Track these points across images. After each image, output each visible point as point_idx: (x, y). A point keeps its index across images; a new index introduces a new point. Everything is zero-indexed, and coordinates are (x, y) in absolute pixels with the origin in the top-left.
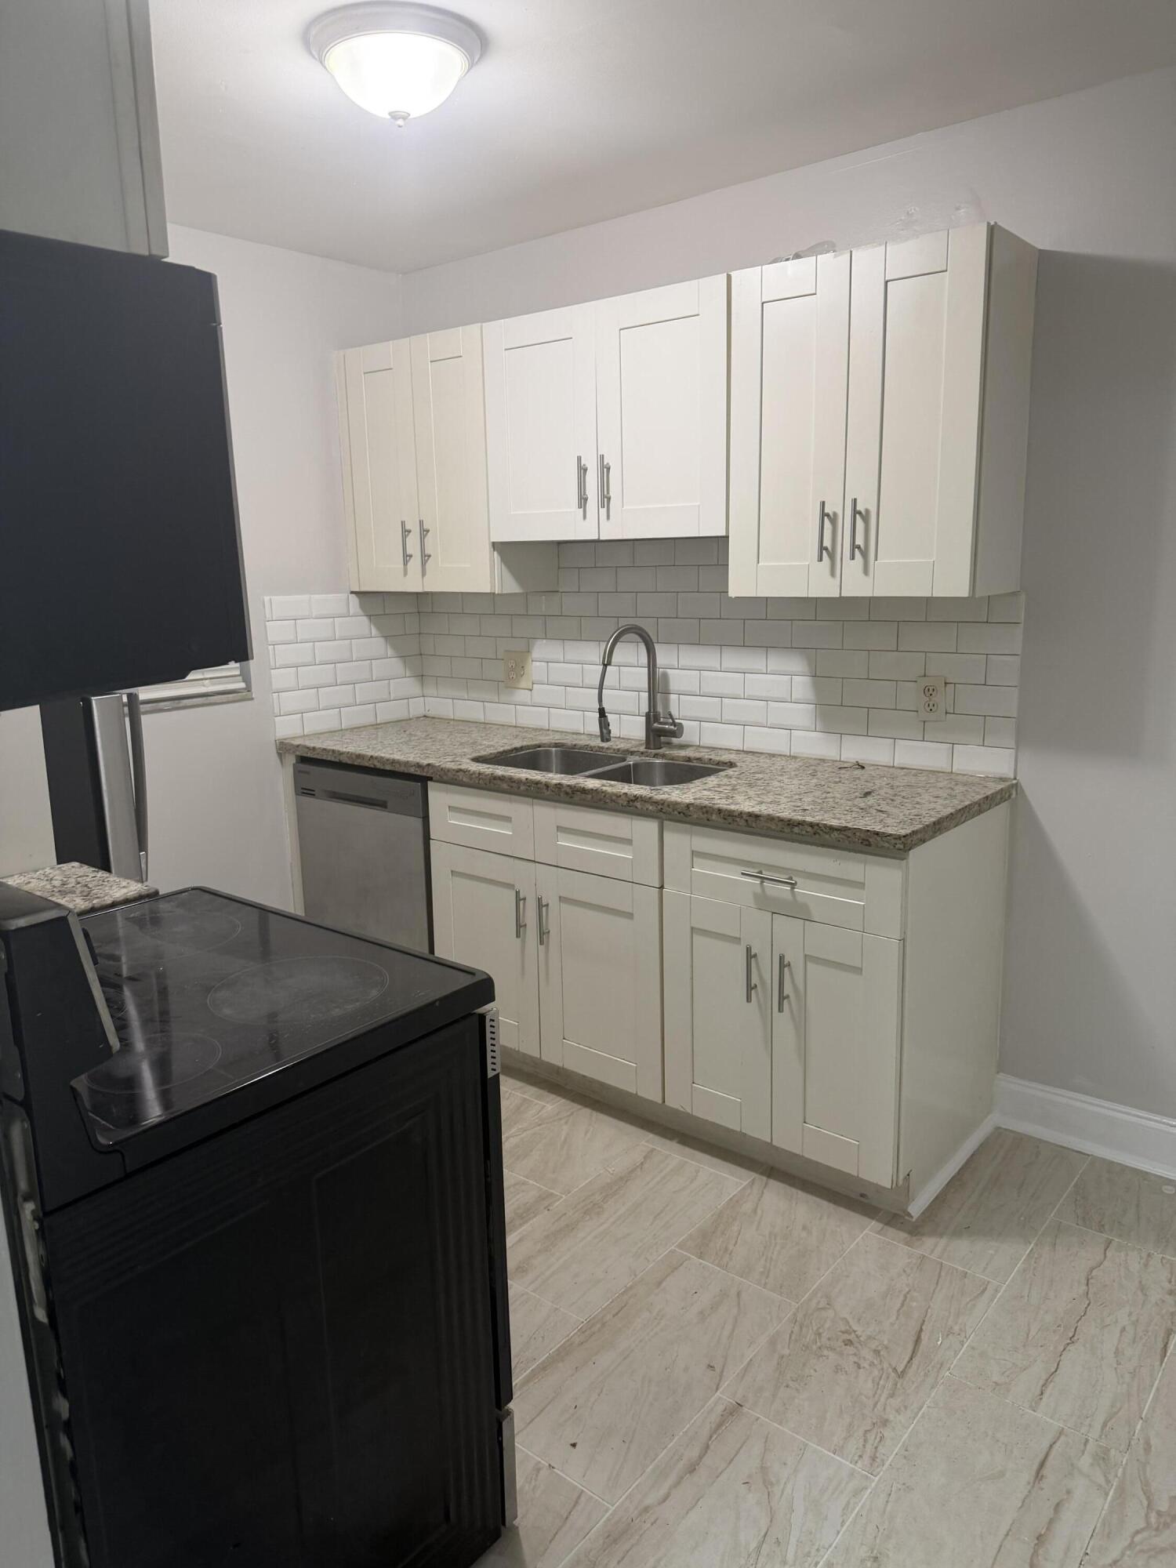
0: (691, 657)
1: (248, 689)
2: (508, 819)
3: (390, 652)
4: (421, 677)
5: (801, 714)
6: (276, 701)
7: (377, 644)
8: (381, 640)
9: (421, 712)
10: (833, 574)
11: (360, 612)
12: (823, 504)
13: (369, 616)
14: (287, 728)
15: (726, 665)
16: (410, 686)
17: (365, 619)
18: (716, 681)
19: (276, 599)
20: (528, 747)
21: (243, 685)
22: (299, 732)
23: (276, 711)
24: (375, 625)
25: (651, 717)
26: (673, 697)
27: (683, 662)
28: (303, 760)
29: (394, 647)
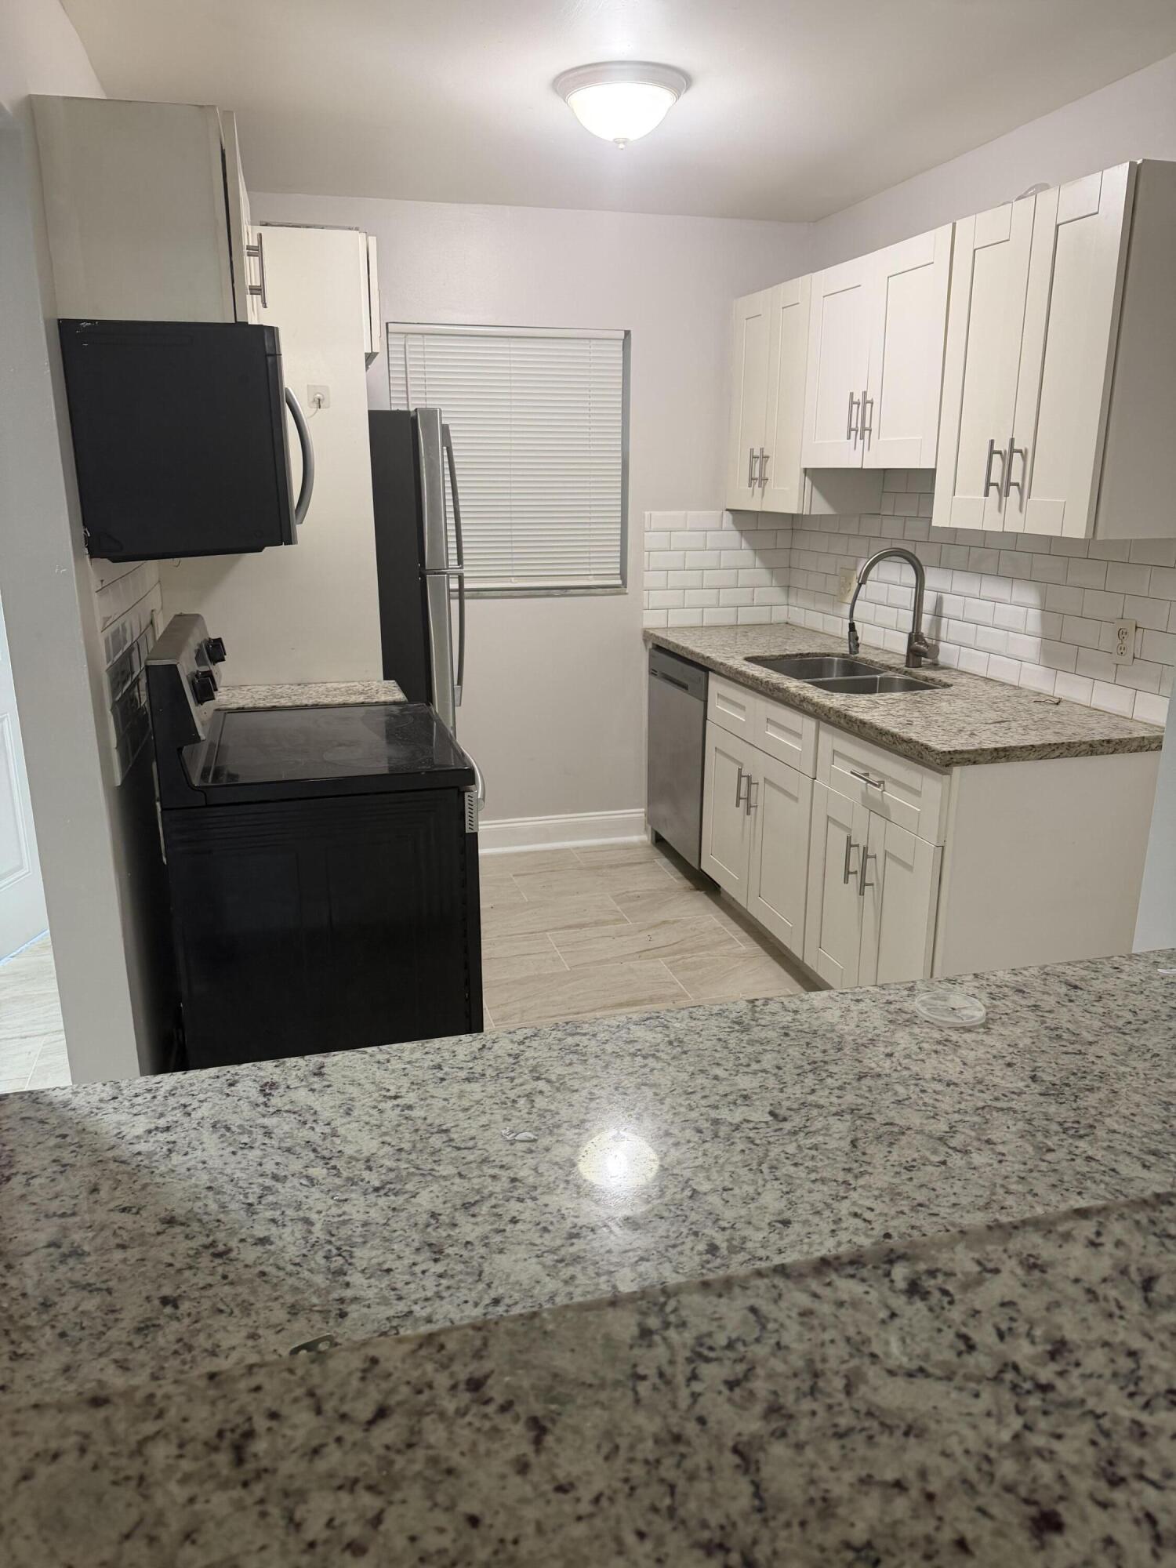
0: (962, 583)
1: (625, 584)
2: (743, 708)
3: (758, 563)
4: (787, 588)
5: (1029, 646)
6: (646, 598)
7: (746, 556)
8: (750, 553)
9: (783, 619)
10: (1000, 510)
11: (732, 526)
12: (992, 442)
13: (741, 531)
14: (653, 621)
15: (985, 593)
16: (776, 594)
17: (737, 534)
18: (979, 609)
19: (656, 514)
20: (815, 655)
21: (619, 582)
22: (663, 624)
23: (645, 605)
24: (746, 539)
25: (915, 637)
26: (944, 620)
27: (956, 588)
28: (658, 648)
29: (763, 560)
